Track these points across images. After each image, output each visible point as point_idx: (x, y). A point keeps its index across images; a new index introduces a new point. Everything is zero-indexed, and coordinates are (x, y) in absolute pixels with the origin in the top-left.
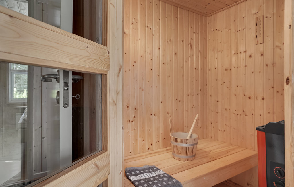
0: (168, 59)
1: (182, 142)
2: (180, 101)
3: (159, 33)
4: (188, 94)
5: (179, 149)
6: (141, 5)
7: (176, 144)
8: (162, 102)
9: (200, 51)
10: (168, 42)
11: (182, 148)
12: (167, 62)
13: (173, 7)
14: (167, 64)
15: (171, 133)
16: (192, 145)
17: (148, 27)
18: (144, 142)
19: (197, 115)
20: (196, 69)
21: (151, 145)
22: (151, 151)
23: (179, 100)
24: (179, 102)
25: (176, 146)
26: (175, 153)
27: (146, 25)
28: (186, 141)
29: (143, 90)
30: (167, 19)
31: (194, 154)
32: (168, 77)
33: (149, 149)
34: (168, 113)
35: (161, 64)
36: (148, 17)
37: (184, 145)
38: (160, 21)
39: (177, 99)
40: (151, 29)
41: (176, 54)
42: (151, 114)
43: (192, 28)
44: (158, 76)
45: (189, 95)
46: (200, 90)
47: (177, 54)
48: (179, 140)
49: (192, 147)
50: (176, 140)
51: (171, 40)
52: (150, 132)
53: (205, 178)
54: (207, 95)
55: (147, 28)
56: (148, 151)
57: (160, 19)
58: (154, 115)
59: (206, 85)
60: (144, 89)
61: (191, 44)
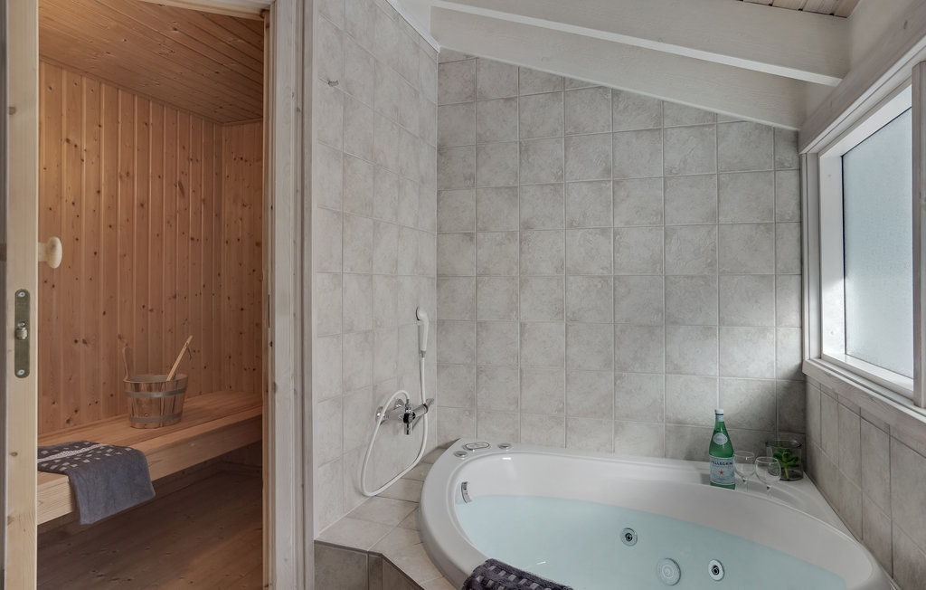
0: (121, 214)
1: (150, 389)
2: (151, 310)
3: (99, 157)
4: (174, 294)
5: (144, 406)
6: (51, 88)
7: (137, 395)
8: (104, 313)
9: (204, 200)
10: (121, 177)
11: (151, 401)
12: (119, 223)
13: (136, 98)
14: (119, 227)
15: (127, 377)
16: (171, 393)
17: (68, 141)
18: (54, 406)
19: (191, 337)
20: (192, 239)
21: (76, 411)
22: (75, 425)
23: (150, 308)
24: (149, 313)
25: (138, 400)
26: (136, 416)
27: (64, 137)
28: (159, 386)
29: (53, 286)
30: (120, 125)
31: (177, 411)
32: (121, 256)
33: (68, 421)
34: (120, 337)
35: (102, 227)
36: (68, 117)
37: (156, 395)
38: (103, 129)
39: (144, 307)
40: (76, 146)
41: (142, 205)
42: (76, 341)
43: (184, 148)
44: (95, 253)
45: (175, 297)
46: (204, 286)
47: (145, 205)
48: (143, 387)
49: (173, 397)
50: (137, 387)
51: (131, 173)
52: (72, 381)
53: (193, 445)
54: (220, 296)
55: (66, 144)
56: (68, 425)
57: (103, 125)
58: (85, 342)
59: (219, 275)
60: (56, 284)
61: (180, 184)
